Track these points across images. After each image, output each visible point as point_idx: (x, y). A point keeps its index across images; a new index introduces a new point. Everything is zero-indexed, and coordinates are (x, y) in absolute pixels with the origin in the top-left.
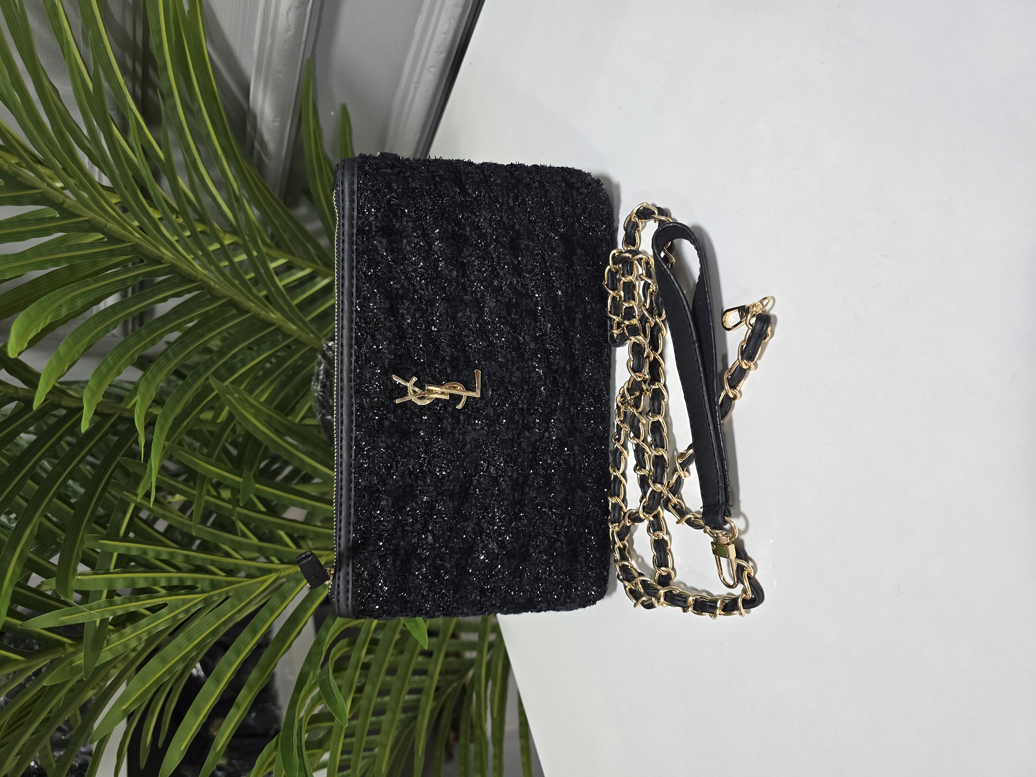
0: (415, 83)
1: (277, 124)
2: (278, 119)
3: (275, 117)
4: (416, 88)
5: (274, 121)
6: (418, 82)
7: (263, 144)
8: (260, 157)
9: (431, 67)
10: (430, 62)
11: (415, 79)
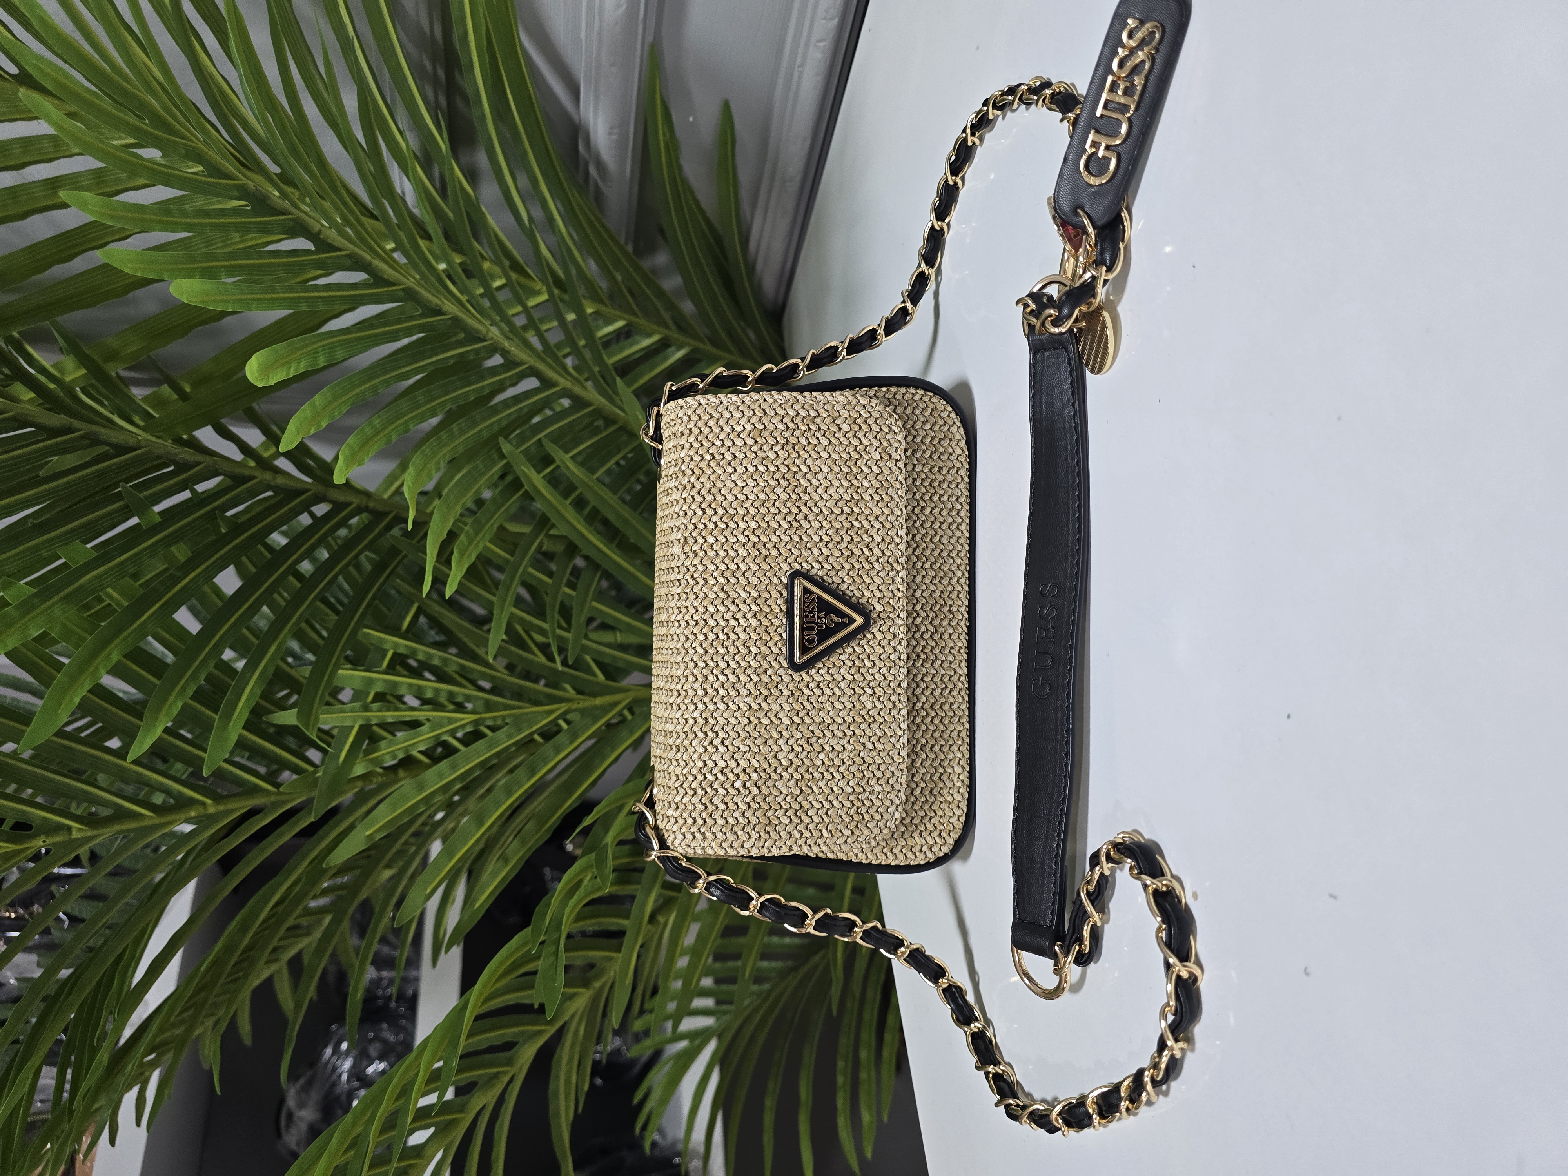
0: (799, 67)
1: (614, 137)
2: (616, 131)
3: (612, 128)
4: (801, 74)
5: (610, 134)
6: (802, 66)
7: (600, 165)
8: (597, 186)
9: (819, 41)
10: (815, 36)
11: (799, 61)
